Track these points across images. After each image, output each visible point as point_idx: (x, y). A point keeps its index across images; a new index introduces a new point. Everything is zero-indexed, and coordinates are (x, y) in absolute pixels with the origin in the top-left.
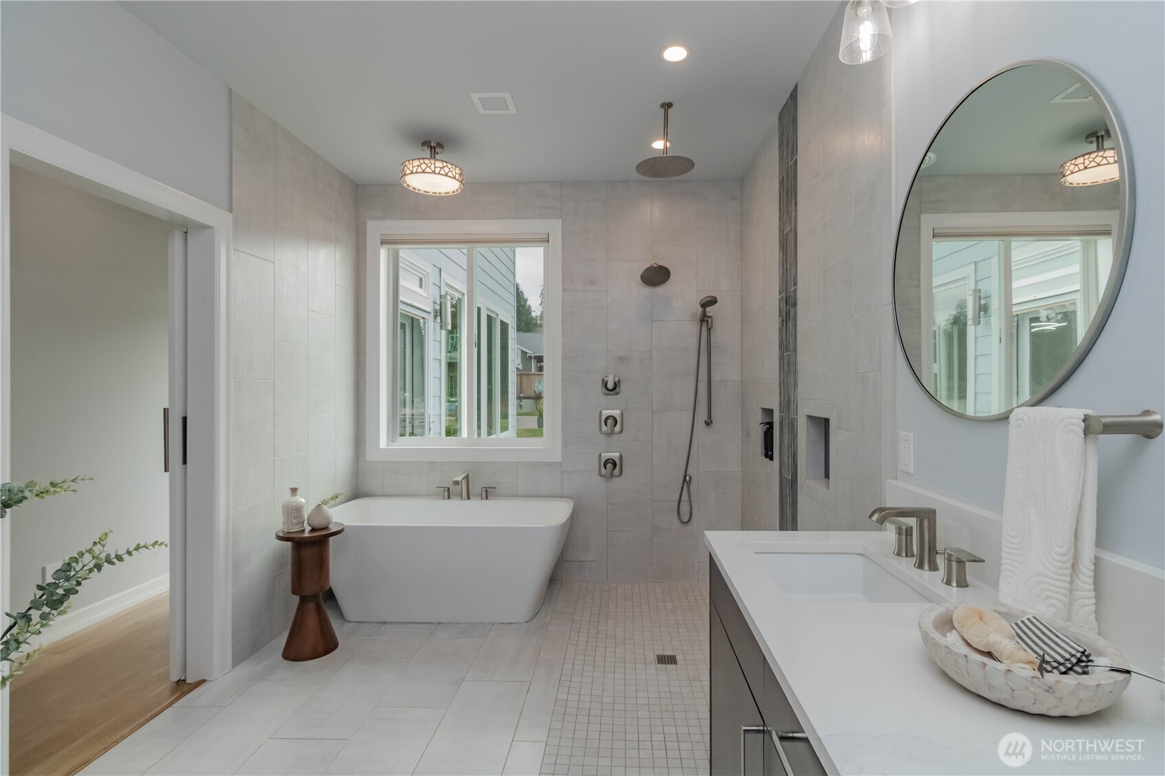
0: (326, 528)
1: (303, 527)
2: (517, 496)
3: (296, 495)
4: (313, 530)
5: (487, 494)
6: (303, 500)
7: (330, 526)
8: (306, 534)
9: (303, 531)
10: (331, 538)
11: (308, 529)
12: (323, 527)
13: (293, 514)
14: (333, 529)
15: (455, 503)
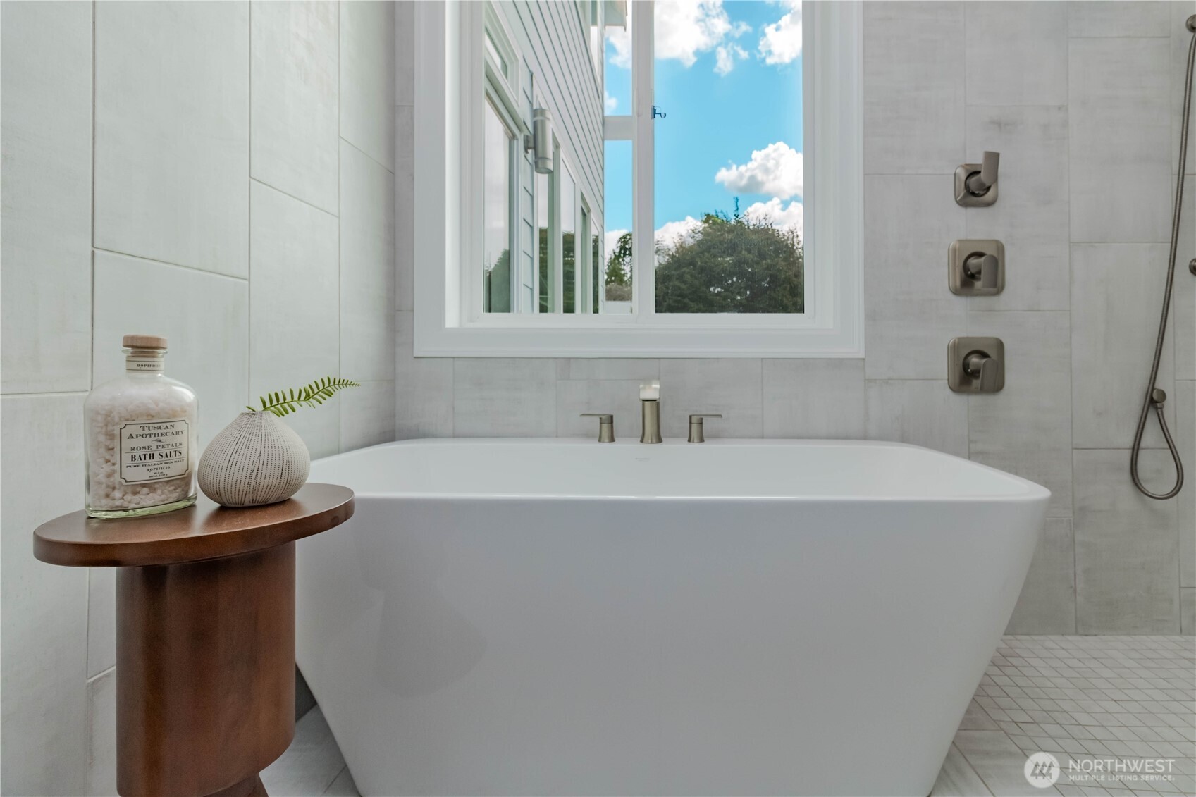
0: (283, 503)
1: (186, 498)
2: (763, 438)
3: (152, 368)
4: (226, 510)
5: (697, 430)
6: (188, 395)
7: (294, 497)
8: (198, 528)
9: (185, 514)
10: (300, 545)
11: (205, 506)
12: (261, 497)
13: (127, 444)
14: (310, 506)
15: (627, 449)
